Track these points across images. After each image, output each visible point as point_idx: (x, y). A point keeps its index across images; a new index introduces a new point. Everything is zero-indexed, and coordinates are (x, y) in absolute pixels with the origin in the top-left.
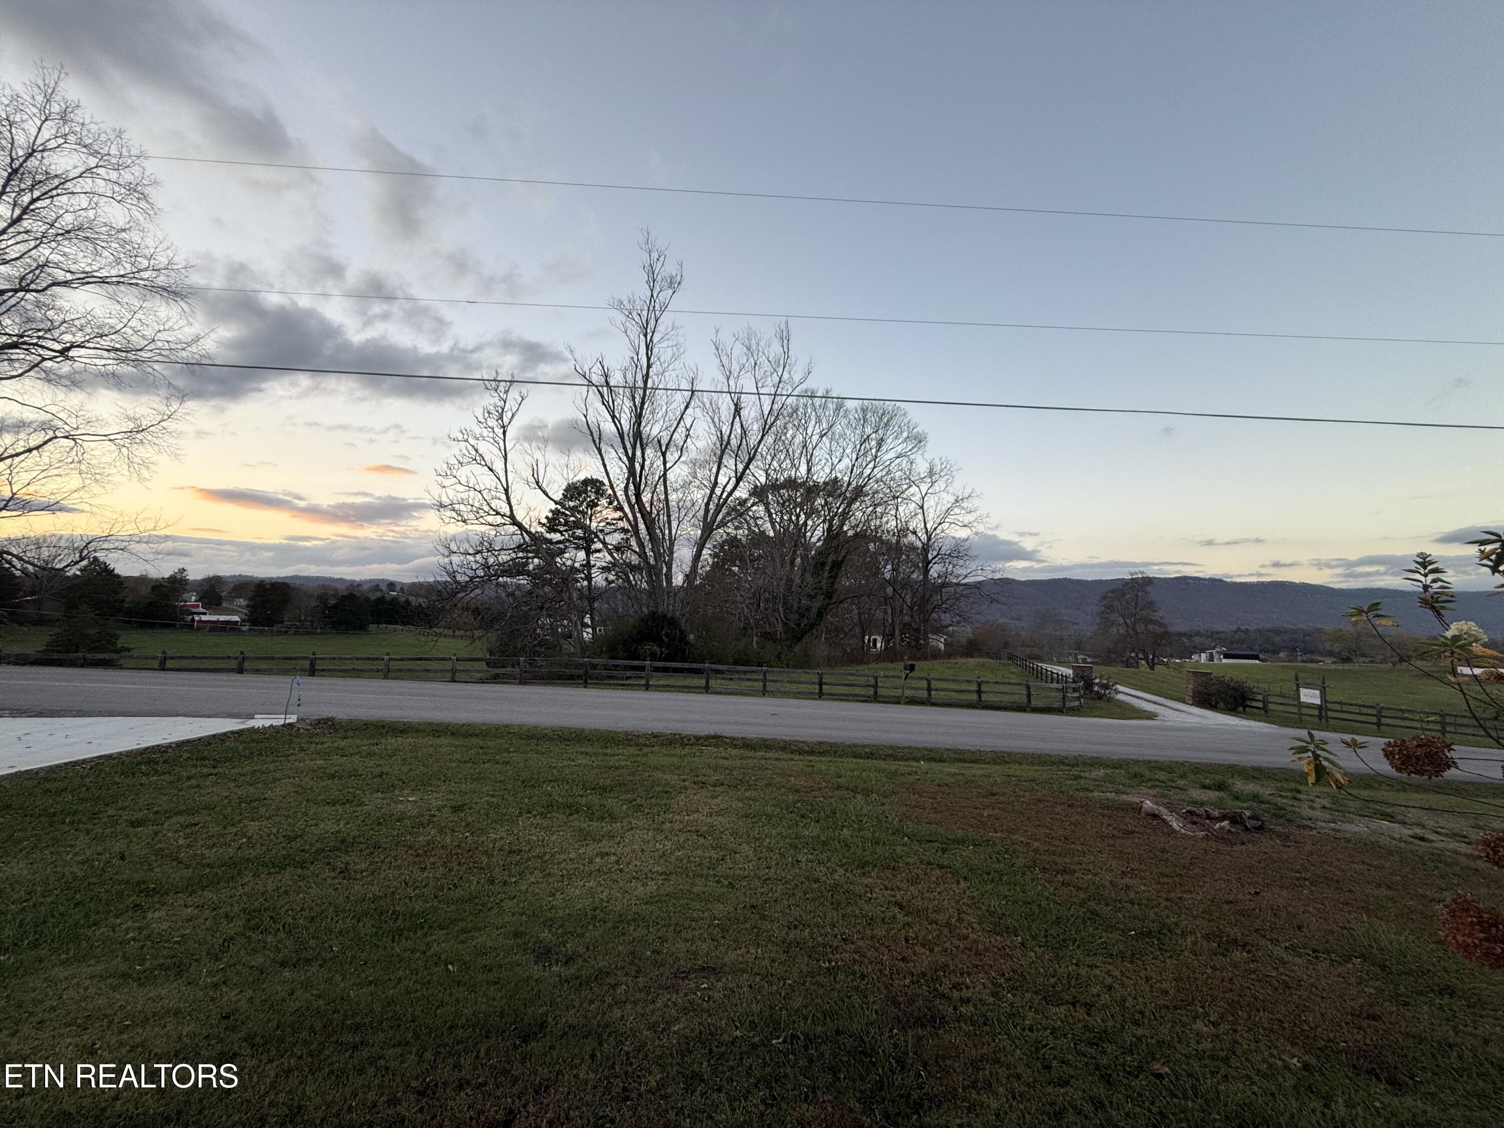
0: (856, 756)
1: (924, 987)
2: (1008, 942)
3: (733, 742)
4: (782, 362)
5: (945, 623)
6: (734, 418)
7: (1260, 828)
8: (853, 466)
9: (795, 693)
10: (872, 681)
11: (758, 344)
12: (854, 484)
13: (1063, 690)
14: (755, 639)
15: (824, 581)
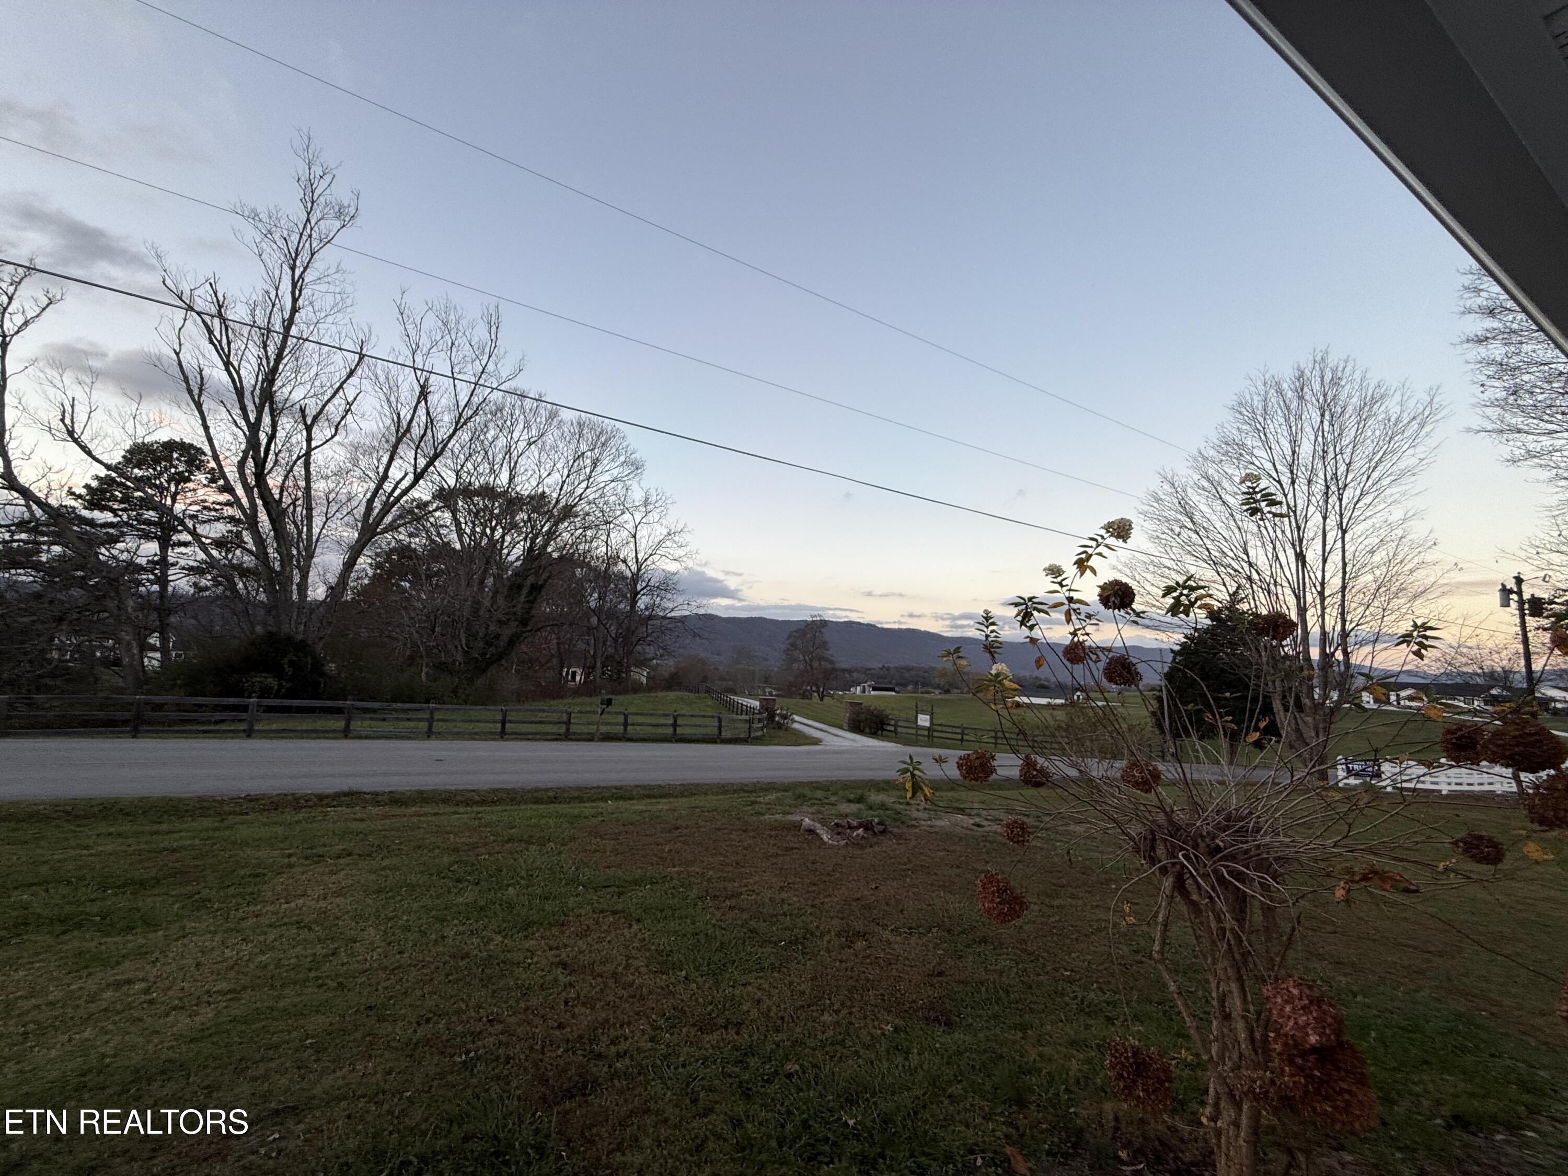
0: (537, 801)
1: (579, 1052)
2: (673, 980)
3: (376, 798)
4: (487, 350)
5: (649, 656)
6: (419, 402)
7: (883, 832)
8: (564, 482)
9: (470, 734)
10: (565, 717)
11: (458, 322)
12: (563, 503)
13: (750, 722)
14: (425, 670)
15: (519, 606)
